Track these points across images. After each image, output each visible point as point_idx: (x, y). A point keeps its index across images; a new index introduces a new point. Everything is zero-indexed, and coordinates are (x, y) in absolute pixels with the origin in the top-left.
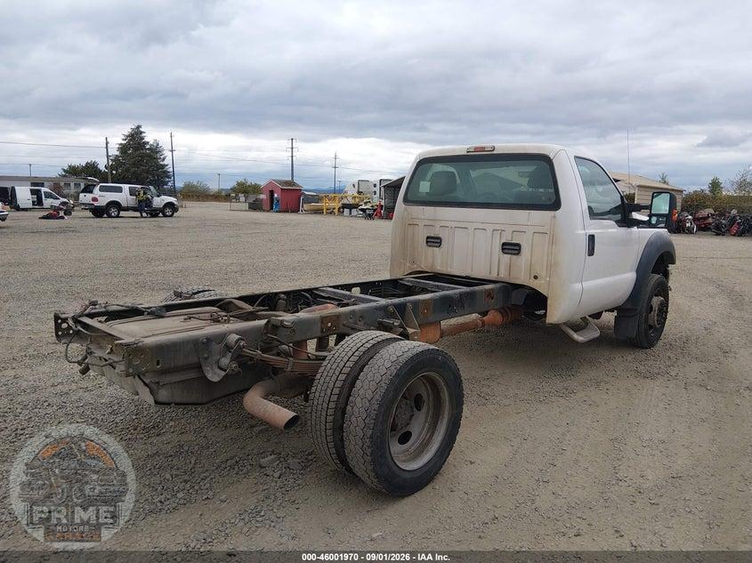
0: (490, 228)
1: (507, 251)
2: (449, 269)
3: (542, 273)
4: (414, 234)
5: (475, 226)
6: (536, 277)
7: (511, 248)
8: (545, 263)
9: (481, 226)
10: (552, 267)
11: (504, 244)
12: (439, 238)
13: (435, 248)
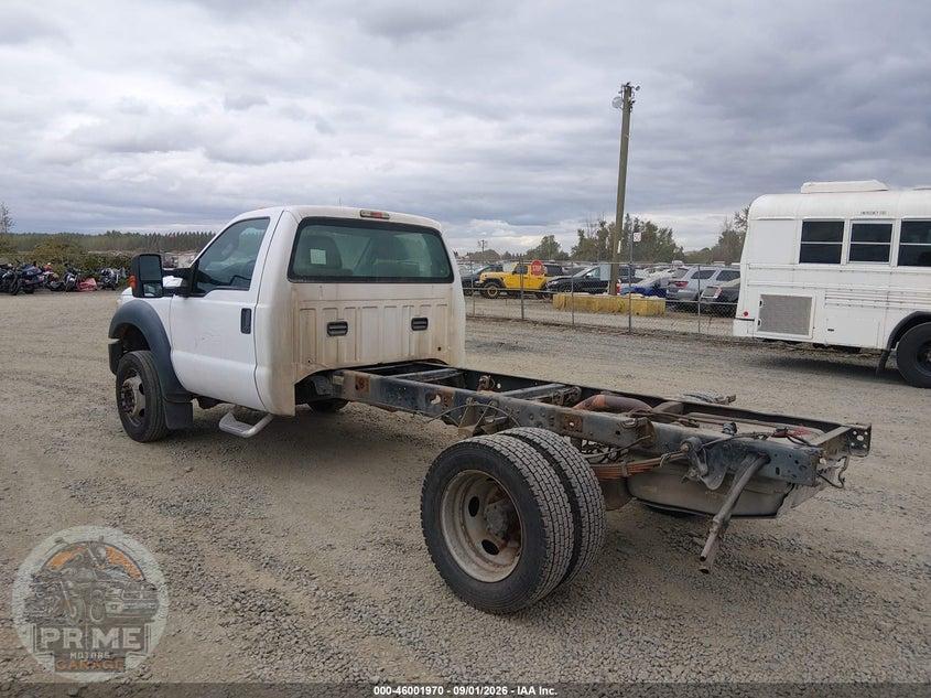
0: (400, 305)
1: (415, 327)
2: (358, 360)
3: (445, 343)
4: (308, 323)
5: (385, 303)
6: (440, 349)
7: (420, 324)
8: (446, 333)
9: (390, 303)
10: (452, 336)
11: (414, 320)
12: (346, 324)
13: (340, 337)
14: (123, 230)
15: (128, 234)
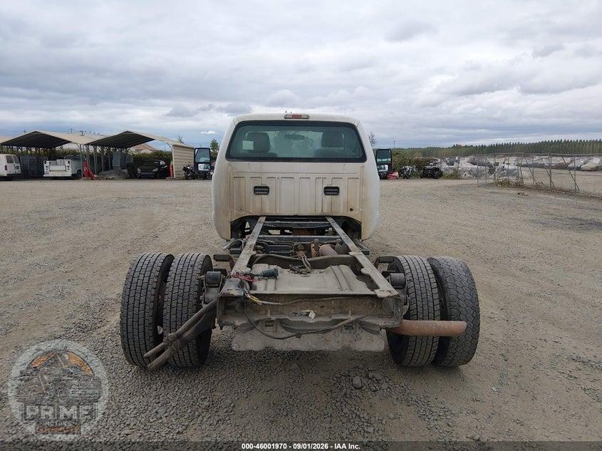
0: (313, 177)
1: (328, 193)
2: (278, 211)
3: (357, 206)
4: (239, 186)
5: (301, 175)
6: (351, 210)
7: (332, 191)
8: (358, 199)
9: (305, 176)
10: (363, 201)
11: (326, 188)
12: (267, 187)
13: (263, 196)
14: (463, 144)
15: (466, 146)
